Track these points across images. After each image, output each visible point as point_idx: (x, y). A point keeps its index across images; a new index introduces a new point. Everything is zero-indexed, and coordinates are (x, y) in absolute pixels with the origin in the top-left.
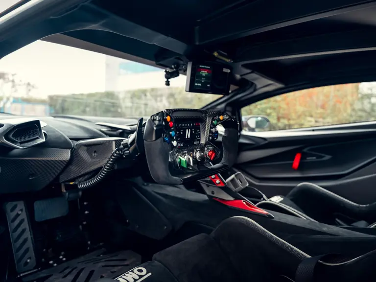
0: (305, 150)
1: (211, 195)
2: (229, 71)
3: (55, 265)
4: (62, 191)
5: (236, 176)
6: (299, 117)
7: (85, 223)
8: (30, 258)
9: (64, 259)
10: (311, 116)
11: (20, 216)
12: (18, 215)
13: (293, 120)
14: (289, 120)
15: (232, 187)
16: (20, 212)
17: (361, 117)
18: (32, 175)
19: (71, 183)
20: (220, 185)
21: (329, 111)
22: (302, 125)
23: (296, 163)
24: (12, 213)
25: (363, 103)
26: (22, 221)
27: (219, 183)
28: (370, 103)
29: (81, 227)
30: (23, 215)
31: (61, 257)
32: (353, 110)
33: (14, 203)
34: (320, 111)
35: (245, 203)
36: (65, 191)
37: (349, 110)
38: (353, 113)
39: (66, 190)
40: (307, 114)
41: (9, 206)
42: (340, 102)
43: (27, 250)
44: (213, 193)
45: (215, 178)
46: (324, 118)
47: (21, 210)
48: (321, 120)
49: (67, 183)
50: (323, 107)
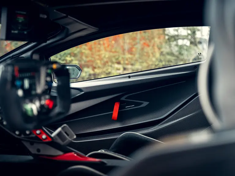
0: (123, 99)
1: (37, 153)
2: (45, 17)
5: (63, 128)
6: (105, 64)
10: (119, 63)
13: (99, 67)
14: (94, 68)
15: (59, 141)
17: (169, 61)
20: (47, 140)
21: (137, 56)
22: (109, 73)
23: (115, 114)
25: (170, 47)
27: (46, 139)
28: (177, 45)
32: (162, 54)
34: (128, 56)
35: (75, 155)
37: (158, 55)
38: (162, 58)
40: (114, 60)
42: (148, 46)
44: (39, 150)
45: (40, 133)
46: (132, 65)
48: (129, 67)
50: (130, 51)
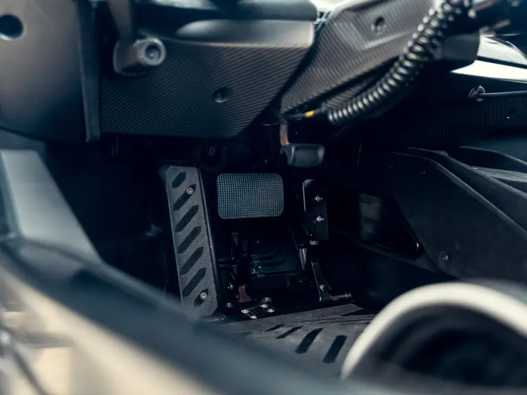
3: (254, 317)
4: (280, 145)
7: (313, 243)
8: (206, 291)
9: (271, 311)
11: (191, 198)
12: (186, 197)
16: (190, 192)
18: (223, 92)
19: (310, 114)
24: (175, 190)
26: (194, 210)
29: (304, 252)
30: (197, 199)
31: (264, 306)
33: (181, 169)
36: (287, 143)
39: (290, 141)
41: (170, 173)
43: (202, 273)
47: (193, 187)
49: (299, 116)
